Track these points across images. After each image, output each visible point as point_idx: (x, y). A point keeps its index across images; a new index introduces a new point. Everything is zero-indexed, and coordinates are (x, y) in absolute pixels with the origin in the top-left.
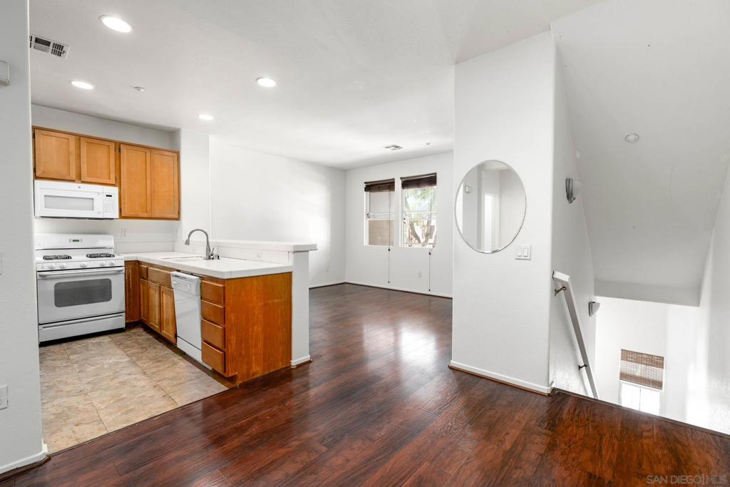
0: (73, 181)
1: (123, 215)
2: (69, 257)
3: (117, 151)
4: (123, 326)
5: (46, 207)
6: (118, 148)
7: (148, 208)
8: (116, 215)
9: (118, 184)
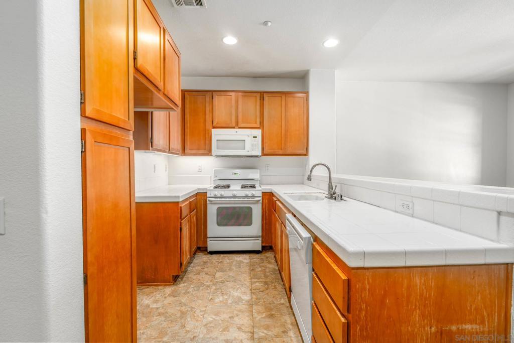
0: (234, 128)
1: (264, 153)
2: (228, 187)
3: (262, 99)
4: (260, 249)
5: (217, 149)
6: (262, 96)
7: (283, 146)
8: (260, 153)
9: (262, 128)
